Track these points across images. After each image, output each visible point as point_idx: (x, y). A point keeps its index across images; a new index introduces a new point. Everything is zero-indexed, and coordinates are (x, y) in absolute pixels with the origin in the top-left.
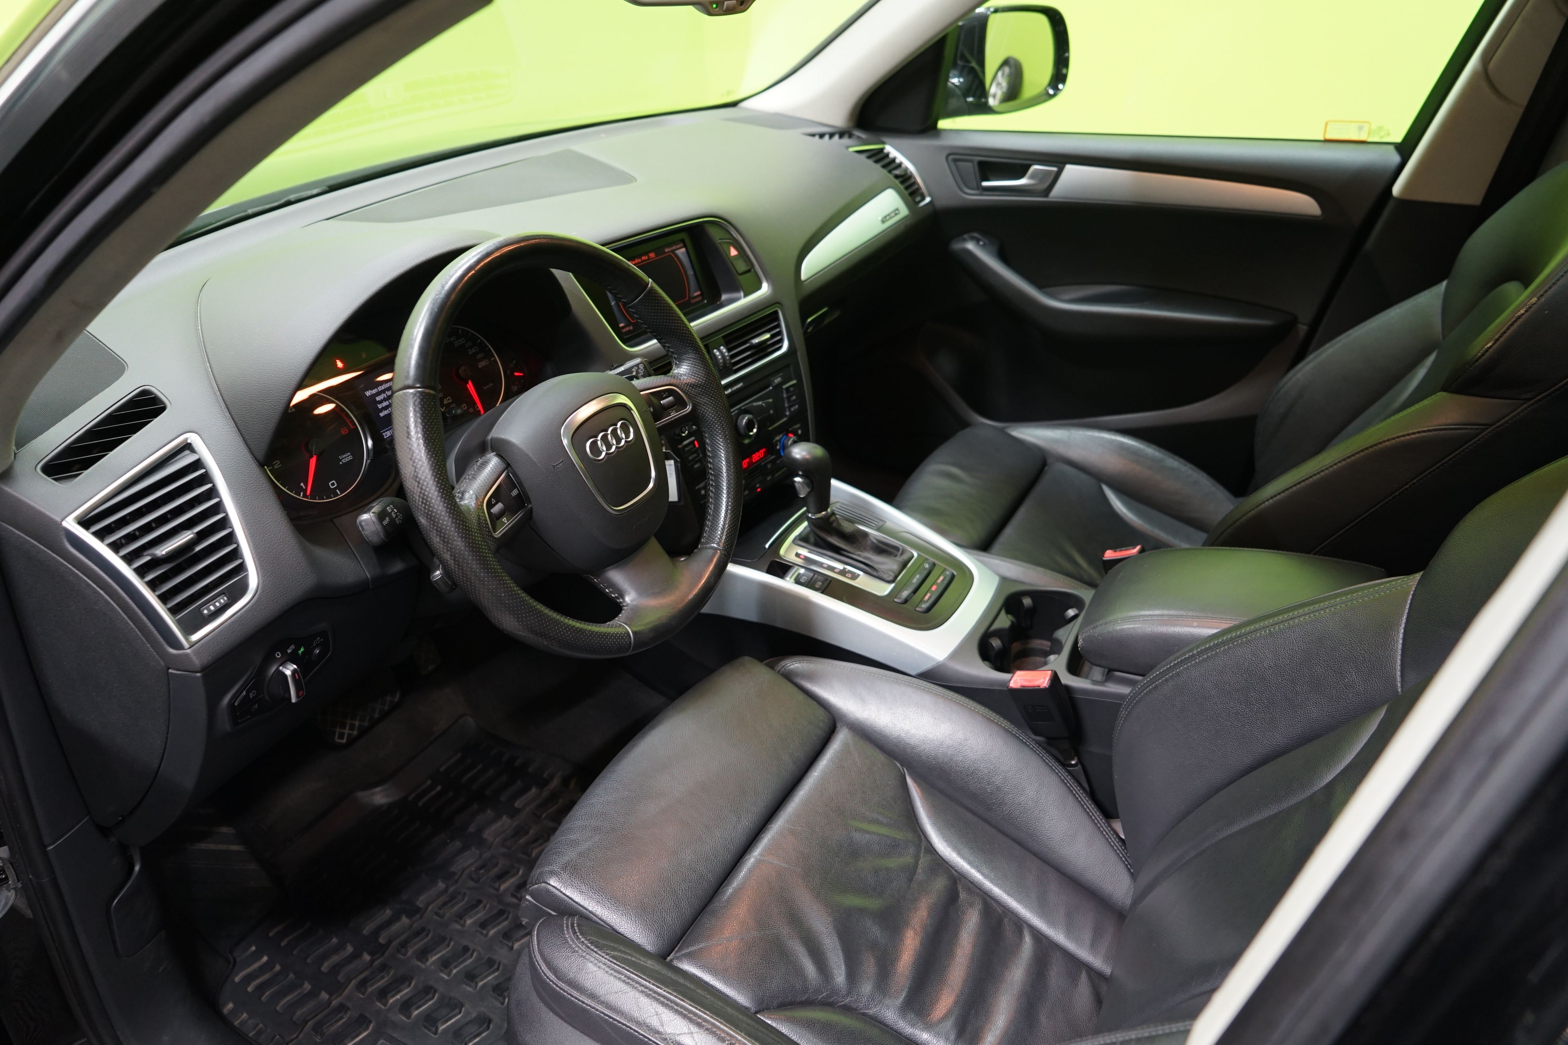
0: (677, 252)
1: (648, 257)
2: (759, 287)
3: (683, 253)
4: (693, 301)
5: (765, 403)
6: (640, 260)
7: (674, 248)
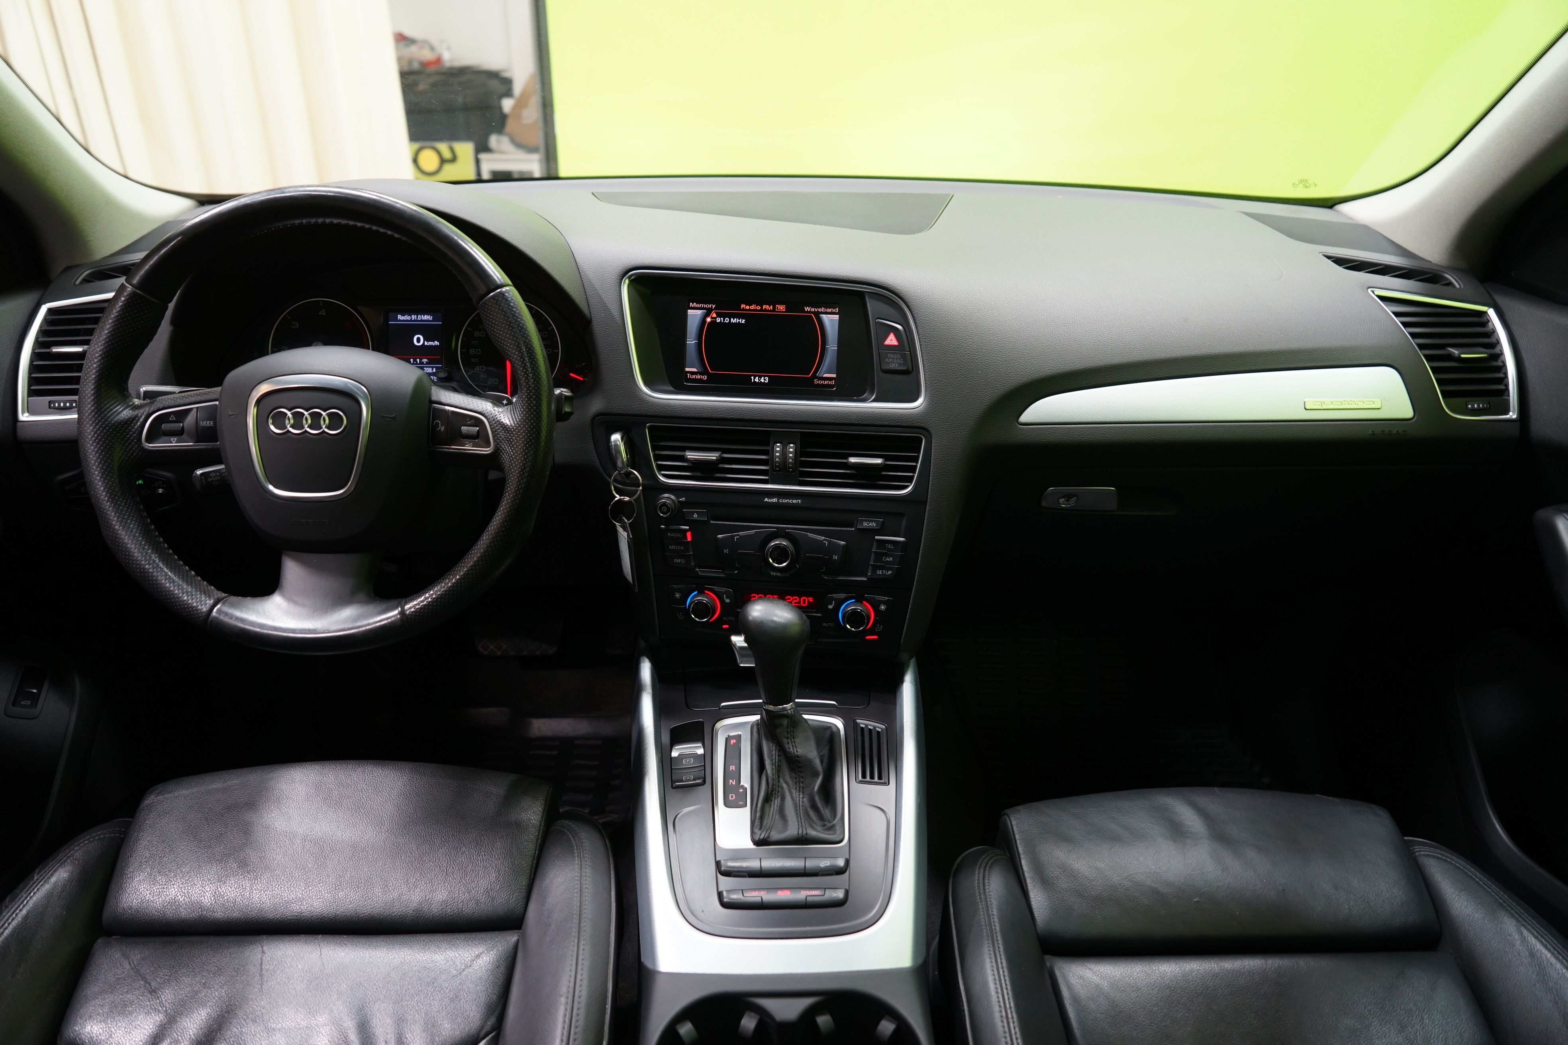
0: (824, 316)
1: (774, 307)
2: (915, 400)
3: (832, 321)
4: (816, 382)
5: (830, 542)
6: (759, 308)
7: (822, 310)
